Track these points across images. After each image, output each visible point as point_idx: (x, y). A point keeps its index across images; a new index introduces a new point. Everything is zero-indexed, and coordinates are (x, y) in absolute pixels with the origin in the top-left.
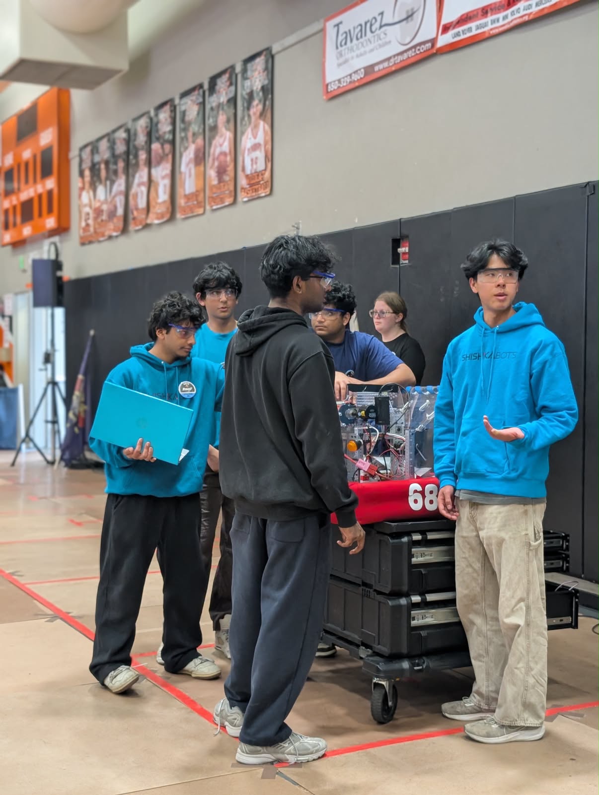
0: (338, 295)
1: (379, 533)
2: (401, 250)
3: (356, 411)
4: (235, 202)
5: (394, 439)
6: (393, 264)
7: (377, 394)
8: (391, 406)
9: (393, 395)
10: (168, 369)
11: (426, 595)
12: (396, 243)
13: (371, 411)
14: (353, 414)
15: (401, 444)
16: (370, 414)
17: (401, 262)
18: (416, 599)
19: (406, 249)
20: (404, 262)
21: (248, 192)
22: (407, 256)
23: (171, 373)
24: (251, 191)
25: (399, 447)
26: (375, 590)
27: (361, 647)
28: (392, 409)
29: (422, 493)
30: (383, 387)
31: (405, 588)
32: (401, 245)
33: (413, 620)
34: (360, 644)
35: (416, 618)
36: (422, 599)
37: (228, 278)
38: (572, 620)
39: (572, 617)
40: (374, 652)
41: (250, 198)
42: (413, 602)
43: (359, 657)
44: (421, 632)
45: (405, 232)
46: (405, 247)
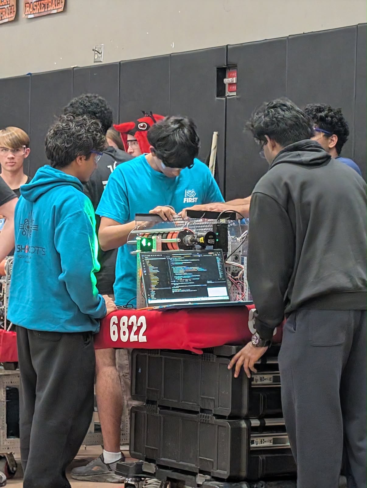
1: (219, 356)
2: (226, 81)
3: (195, 237)
4: (16, 18)
5: (232, 266)
6: (217, 96)
7: (215, 222)
8: (229, 234)
9: (231, 223)
11: (265, 419)
12: (222, 72)
13: (210, 237)
14: (191, 241)
15: (239, 272)
17: (227, 95)
18: (255, 423)
19: (234, 80)
20: (230, 94)
21: (35, 8)
22: (234, 88)
24: (38, 7)
25: (237, 275)
26: (214, 415)
27: (199, 474)
28: (230, 237)
30: (221, 214)
31: (245, 411)
32: (227, 76)
33: (252, 444)
34: (198, 472)
35: (255, 442)
36: (261, 423)
40: (213, 477)
41: (37, 15)
42: (252, 425)
43: (196, 485)
45: (232, 60)
46: (233, 77)
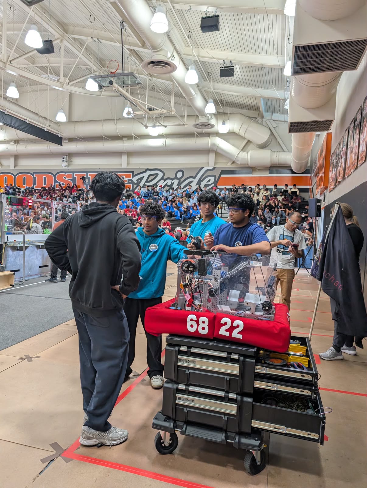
0: (239, 201)
10: (146, 237)
11: (190, 387)
13: (190, 266)
16: (190, 268)
18: (182, 387)
23: (147, 239)
29: (197, 322)
33: (179, 399)
35: (181, 399)
37: (211, 197)
38: (319, 436)
39: (319, 435)
42: (179, 388)
44: (184, 408)
